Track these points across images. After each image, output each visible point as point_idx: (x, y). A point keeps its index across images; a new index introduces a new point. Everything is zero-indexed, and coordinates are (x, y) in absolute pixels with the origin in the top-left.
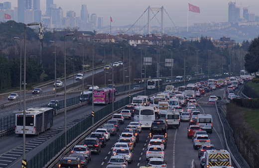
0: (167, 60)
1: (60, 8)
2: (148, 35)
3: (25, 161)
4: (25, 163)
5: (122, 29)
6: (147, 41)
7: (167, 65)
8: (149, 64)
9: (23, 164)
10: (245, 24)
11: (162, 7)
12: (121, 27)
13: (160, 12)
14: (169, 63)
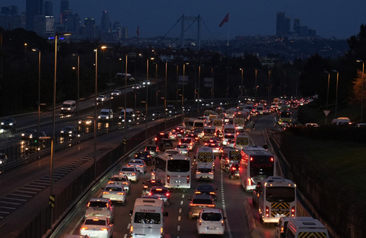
0: (207, 80)
1: (77, 15)
2: (182, 49)
3: (53, 196)
4: (53, 199)
5: (150, 41)
6: (181, 56)
7: (206, 85)
8: (184, 84)
9: (50, 200)
10: (295, 38)
11: (199, 17)
12: (149, 39)
13: (196, 22)
14: (209, 83)
